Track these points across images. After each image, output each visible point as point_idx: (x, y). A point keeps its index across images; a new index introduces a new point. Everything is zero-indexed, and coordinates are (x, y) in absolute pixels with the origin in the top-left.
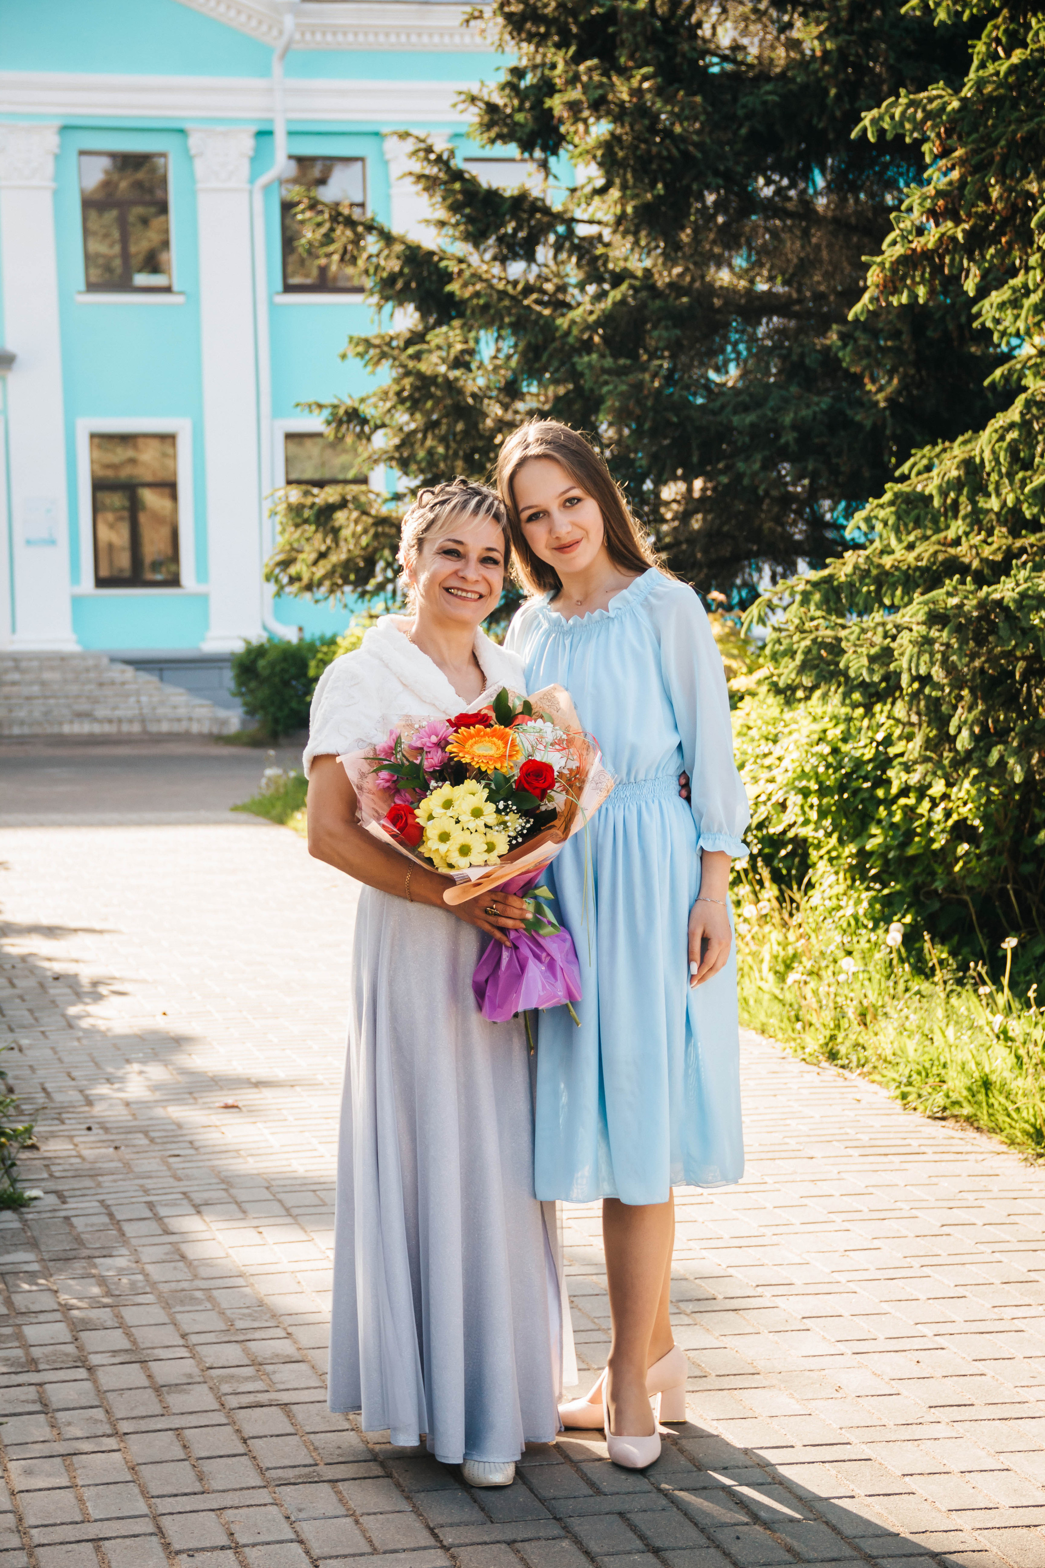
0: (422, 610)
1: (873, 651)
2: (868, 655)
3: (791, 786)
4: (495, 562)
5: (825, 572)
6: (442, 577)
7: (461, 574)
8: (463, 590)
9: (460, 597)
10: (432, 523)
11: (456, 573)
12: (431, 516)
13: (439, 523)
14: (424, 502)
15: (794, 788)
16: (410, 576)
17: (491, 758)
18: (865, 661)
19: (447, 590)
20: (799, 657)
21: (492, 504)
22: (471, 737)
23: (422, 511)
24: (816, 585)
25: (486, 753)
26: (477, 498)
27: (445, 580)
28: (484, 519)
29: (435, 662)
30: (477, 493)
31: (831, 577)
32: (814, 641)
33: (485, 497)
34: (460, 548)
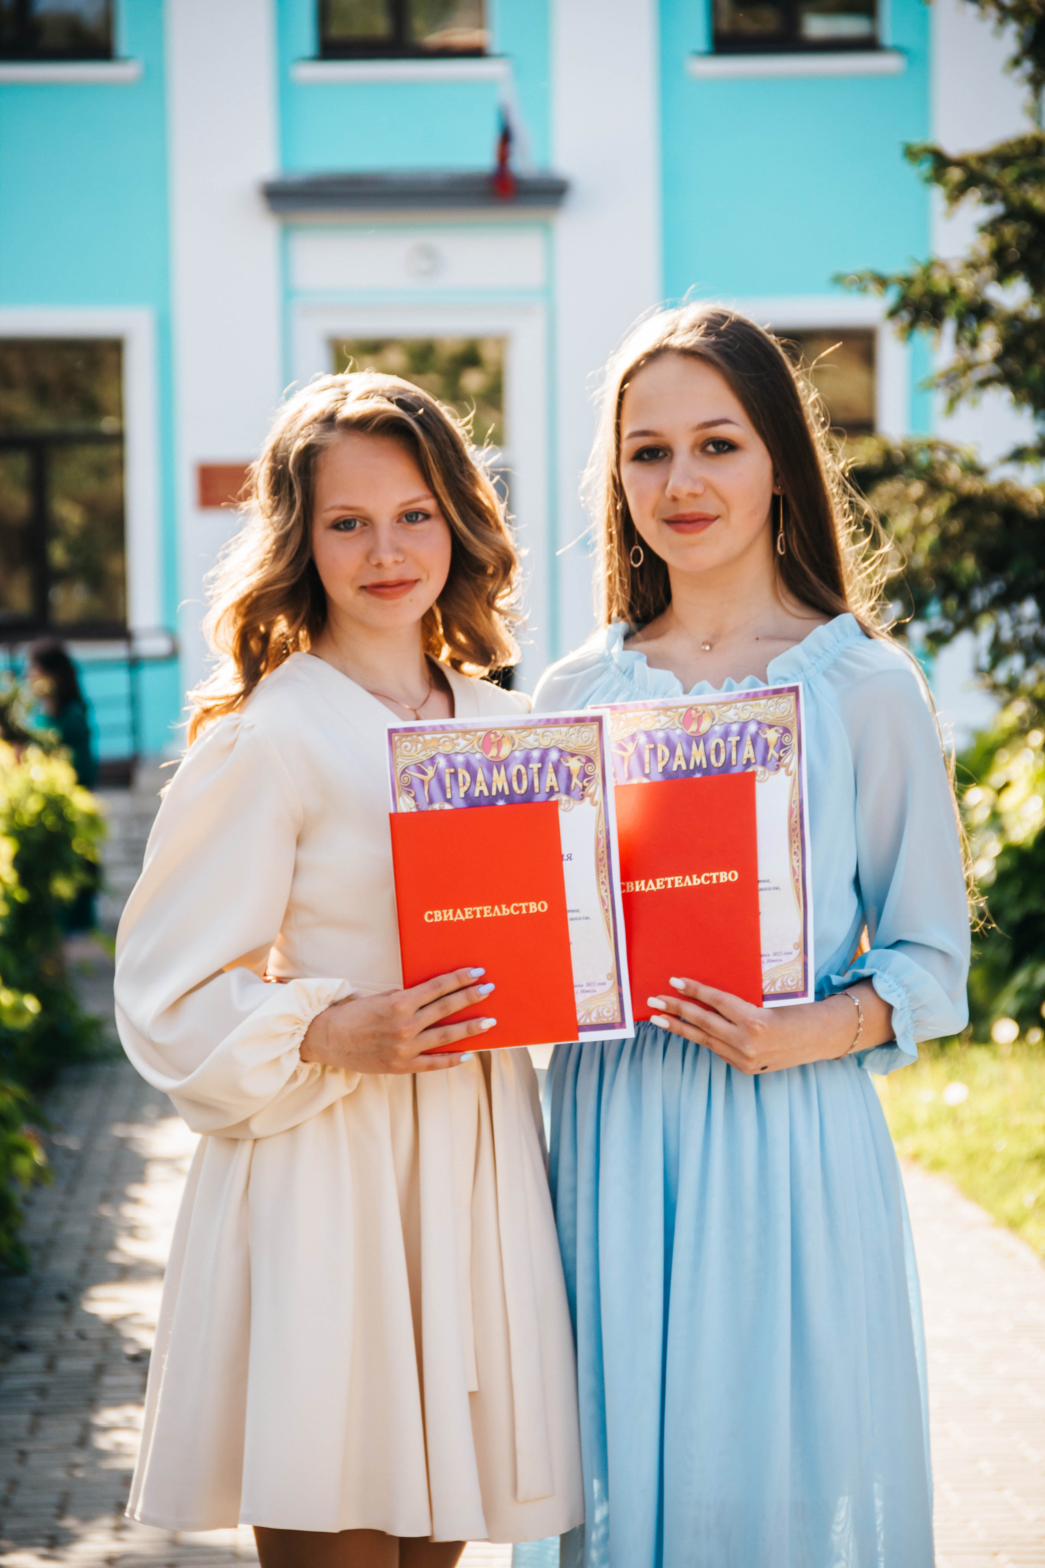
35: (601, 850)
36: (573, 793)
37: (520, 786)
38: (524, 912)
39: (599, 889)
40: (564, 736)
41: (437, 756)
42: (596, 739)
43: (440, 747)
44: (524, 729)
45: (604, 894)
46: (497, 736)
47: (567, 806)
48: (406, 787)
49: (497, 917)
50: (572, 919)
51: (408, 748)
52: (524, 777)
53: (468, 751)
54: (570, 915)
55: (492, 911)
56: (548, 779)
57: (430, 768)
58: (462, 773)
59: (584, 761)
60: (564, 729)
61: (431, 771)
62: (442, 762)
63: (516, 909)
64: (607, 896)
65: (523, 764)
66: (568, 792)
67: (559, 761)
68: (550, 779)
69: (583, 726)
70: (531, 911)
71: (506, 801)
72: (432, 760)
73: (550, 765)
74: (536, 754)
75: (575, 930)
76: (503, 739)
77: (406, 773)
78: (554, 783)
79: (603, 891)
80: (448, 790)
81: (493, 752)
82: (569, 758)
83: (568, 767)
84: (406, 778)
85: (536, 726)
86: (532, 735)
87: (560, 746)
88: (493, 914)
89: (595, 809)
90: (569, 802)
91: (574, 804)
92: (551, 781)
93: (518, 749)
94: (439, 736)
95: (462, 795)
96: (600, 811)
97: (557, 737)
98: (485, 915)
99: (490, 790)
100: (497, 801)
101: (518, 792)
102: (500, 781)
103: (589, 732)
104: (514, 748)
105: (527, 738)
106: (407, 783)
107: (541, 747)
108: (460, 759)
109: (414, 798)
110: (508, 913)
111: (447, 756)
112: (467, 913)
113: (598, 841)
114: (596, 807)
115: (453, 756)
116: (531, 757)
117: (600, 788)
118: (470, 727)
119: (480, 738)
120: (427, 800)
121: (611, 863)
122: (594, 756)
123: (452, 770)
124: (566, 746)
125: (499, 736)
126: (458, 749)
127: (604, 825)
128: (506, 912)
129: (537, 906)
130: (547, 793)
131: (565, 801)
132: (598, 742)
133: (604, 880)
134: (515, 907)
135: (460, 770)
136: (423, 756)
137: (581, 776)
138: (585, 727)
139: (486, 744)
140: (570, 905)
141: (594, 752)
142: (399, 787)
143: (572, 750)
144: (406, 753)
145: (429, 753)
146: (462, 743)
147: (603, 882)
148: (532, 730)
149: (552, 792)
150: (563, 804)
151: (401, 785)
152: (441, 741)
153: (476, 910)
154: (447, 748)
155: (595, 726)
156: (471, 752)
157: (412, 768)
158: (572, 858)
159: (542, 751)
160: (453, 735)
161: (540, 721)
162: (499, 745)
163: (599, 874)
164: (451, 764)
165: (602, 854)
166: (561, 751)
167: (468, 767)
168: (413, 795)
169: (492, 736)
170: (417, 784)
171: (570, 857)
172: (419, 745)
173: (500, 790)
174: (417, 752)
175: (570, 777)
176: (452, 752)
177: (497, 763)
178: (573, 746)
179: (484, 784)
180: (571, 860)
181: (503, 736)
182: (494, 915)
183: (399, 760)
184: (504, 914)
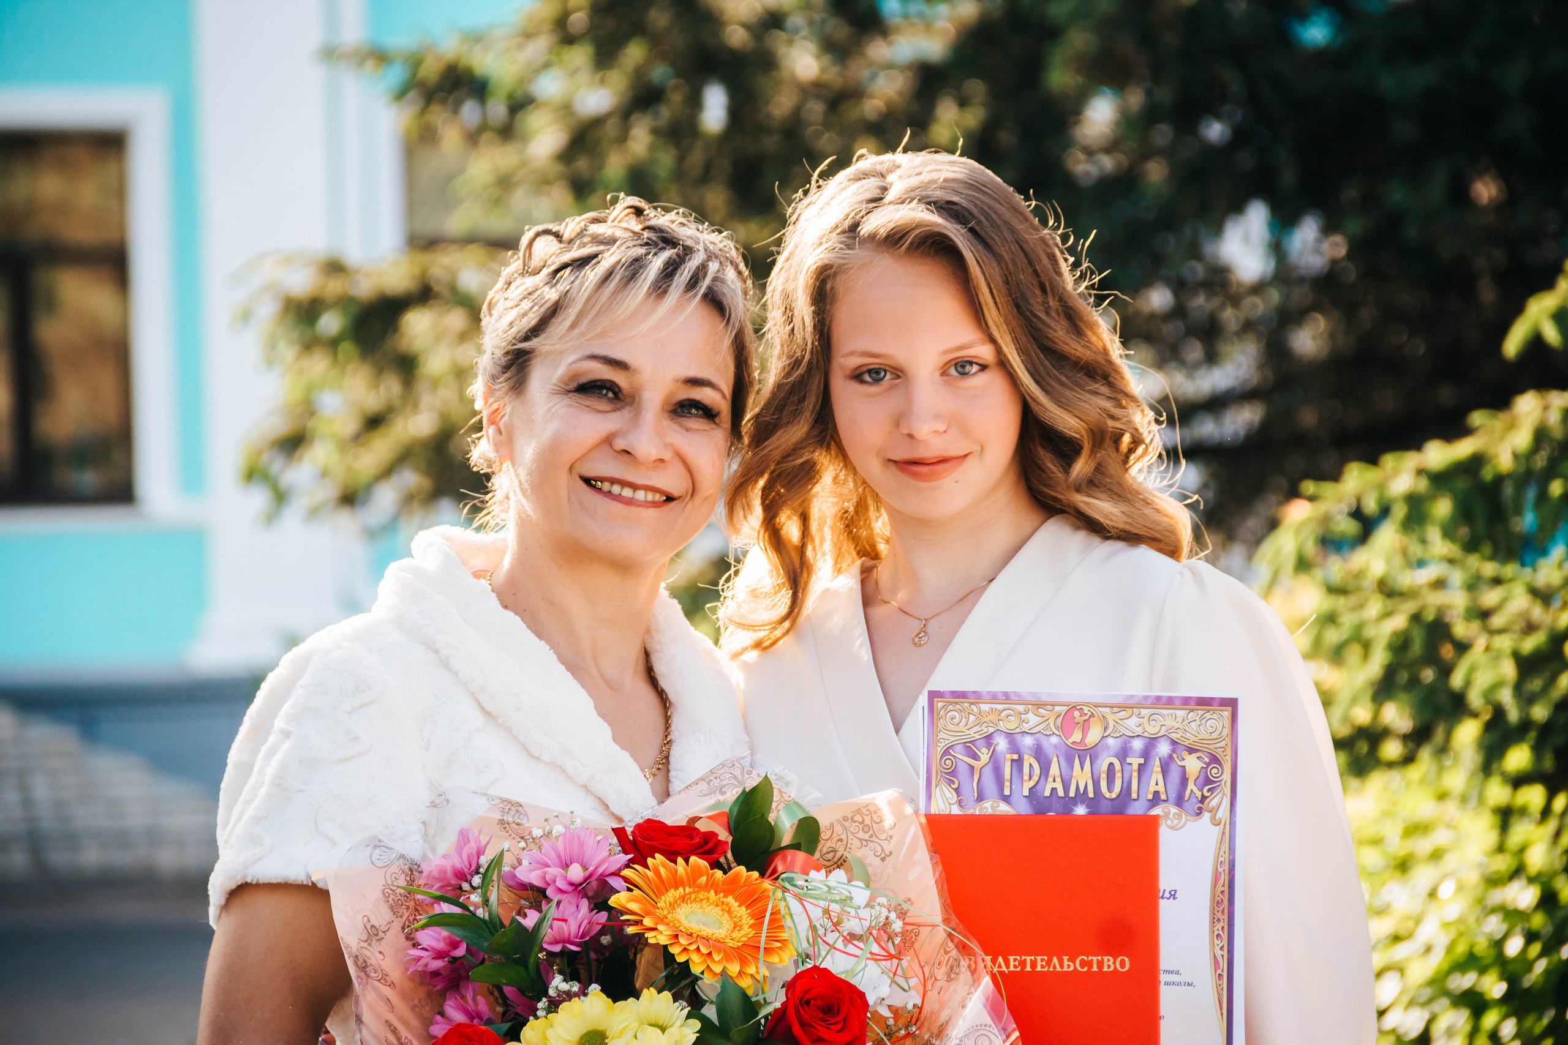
0: (523, 522)
1: (1529, 645)
2: (1517, 656)
3: (1438, 985)
4: (708, 413)
5: (1463, 449)
6: (575, 452)
7: (620, 444)
8: (624, 484)
9: (618, 498)
10: (554, 311)
11: (608, 441)
12: (552, 295)
13: (572, 313)
14: (535, 262)
15: (1447, 993)
16: (497, 447)
17: (718, 945)
18: (1509, 670)
19: (587, 481)
20: (1379, 659)
21: (702, 269)
22: (677, 883)
23: (530, 282)
24: (1440, 480)
25: (706, 931)
26: (668, 254)
27: (582, 458)
28: (680, 306)
29: (562, 659)
30: (666, 240)
31: (1477, 461)
32: (1416, 618)
33: (688, 251)
34: (619, 378)
35: (1220, 889)
36: (1187, 805)
37: (1110, 790)
38: (1095, 969)
39: (1212, 944)
40: (1180, 722)
41: (995, 734)
42: (1226, 731)
43: (1001, 722)
44: (1123, 708)
45: (1219, 953)
46: (1083, 714)
47: (1176, 822)
48: (947, 773)
49: (1055, 973)
50: (1167, 984)
51: (956, 721)
52: (1118, 775)
53: (1040, 732)
54: (1163, 978)
55: (1049, 963)
56: (1153, 782)
57: (985, 750)
58: (1029, 760)
59: (1207, 760)
60: (1181, 713)
61: (985, 756)
62: (1001, 744)
63: (1083, 964)
64: (1222, 956)
65: (1117, 756)
66: (1180, 802)
67: (1171, 757)
68: (1155, 781)
69: (1208, 711)
70: (1105, 969)
71: (1088, 806)
72: (989, 738)
73: (1158, 762)
74: (1138, 745)
75: (1169, 1000)
76: (1091, 719)
77: (950, 754)
78: (1161, 788)
79: (1218, 948)
80: (1007, 784)
81: (1077, 736)
82: (1185, 754)
83: (1184, 767)
84: (948, 762)
85: (1139, 706)
86: (1134, 716)
87: (1174, 736)
88: (1049, 968)
89: (1216, 831)
90: (1180, 817)
91: (1187, 820)
92: (1157, 784)
93: (1112, 735)
94: (1000, 707)
95: (1026, 793)
96: (1223, 833)
97: (1170, 723)
98: (1039, 969)
99: (1066, 789)
100: (1076, 805)
101: (1108, 795)
102: (1082, 777)
103: (1218, 721)
104: (1106, 734)
105: (1125, 721)
106: (947, 769)
107: (1146, 734)
108: (1028, 741)
109: (957, 790)
110: (1072, 969)
111: (1009, 735)
112: (1012, 963)
113: (1216, 877)
114: (1218, 827)
115: (1018, 737)
116: (1131, 748)
117: (1226, 802)
118: (1045, 698)
119: (1060, 715)
120: (976, 794)
121: (1233, 909)
122: (1222, 754)
123: (1015, 757)
124: (1182, 736)
125: (1087, 714)
126: (1026, 727)
127: (1227, 853)
128: (1069, 966)
129: (1114, 963)
130: (1149, 800)
131: (1175, 814)
132: (1230, 736)
133: (1221, 933)
134: (1082, 961)
135: (1026, 757)
136: (975, 733)
137: (1201, 780)
138: (1211, 712)
139: (1067, 723)
140: (1165, 962)
141: (1223, 749)
142: (937, 772)
143: (1190, 744)
144: (952, 727)
145: (985, 730)
146: (1033, 719)
147: (1218, 936)
148: (1135, 710)
149: (1156, 799)
150: (1171, 819)
151: (941, 771)
152: (1003, 714)
153: (1025, 960)
154: (1011, 725)
155: (1227, 713)
156: (1045, 733)
157: (959, 748)
158: (1176, 896)
159: (1147, 740)
160: (1021, 708)
161: (1146, 698)
162: (1085, 727)
163: (1214, 923)
164: (1014, 748)
165: (1220, 895)
166: (1174, 743)
167: (1039, 753)
168: (955, 786)
169: (1077, 714)
170: (963, 770)
171: (1174, 895)
172: (972, 718)
173: (1082, 790)
174: (967, 727)
175: (1184, 781)
176: (1018, 730)
177: (1081, 753)
178: (1193, 738)
179: (1058, 780)
180: (1174, 899)
181: (1092, 715)
182: (1051, 969)
183: (941, 735)
184: (1065, 969)
